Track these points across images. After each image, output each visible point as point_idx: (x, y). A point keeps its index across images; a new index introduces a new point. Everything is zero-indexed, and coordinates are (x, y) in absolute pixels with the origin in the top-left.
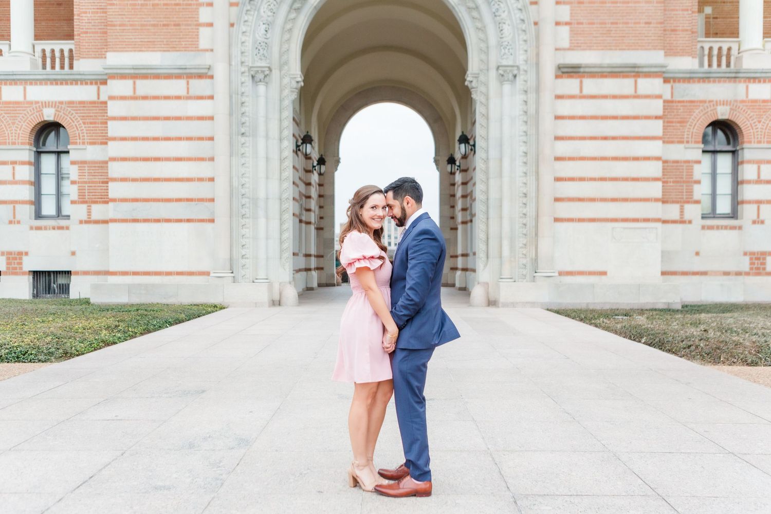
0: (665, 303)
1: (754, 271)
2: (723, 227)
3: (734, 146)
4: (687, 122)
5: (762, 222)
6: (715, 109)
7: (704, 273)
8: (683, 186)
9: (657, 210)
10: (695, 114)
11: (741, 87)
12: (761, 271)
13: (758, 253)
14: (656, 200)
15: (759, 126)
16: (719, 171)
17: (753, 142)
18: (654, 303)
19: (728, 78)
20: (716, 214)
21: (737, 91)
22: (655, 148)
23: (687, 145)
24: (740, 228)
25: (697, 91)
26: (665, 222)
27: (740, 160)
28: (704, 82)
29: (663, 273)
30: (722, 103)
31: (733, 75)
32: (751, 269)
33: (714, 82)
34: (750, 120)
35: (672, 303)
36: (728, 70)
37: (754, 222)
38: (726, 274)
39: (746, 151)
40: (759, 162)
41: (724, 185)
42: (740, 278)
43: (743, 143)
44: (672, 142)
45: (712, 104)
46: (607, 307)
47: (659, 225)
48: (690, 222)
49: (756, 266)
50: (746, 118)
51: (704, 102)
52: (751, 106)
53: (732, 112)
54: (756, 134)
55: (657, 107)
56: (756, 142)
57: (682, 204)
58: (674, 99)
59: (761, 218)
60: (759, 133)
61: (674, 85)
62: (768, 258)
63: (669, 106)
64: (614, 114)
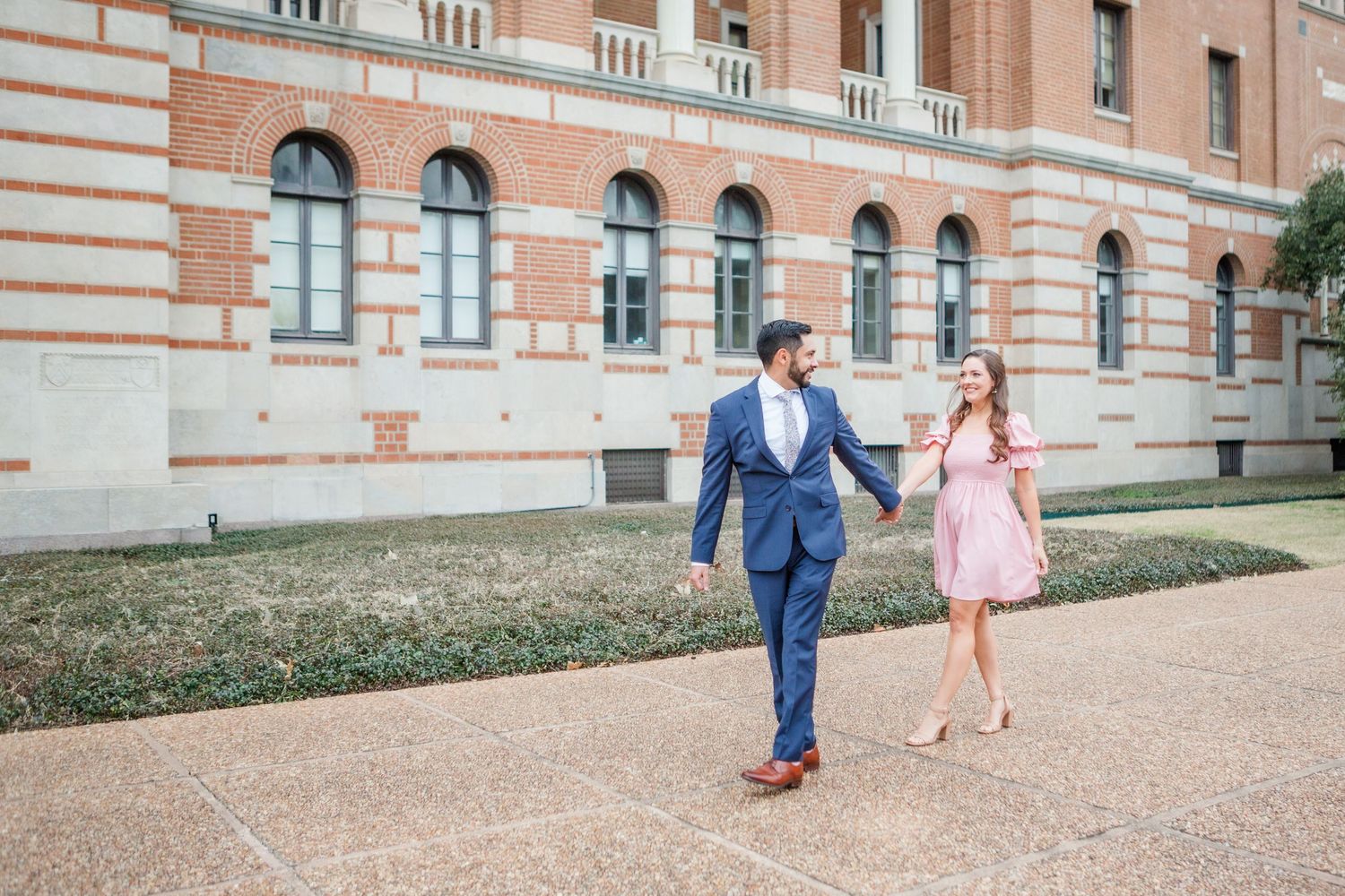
0: (172, 531)
1: (384, 453)
2: (319, 361)
3: (346, 191)
4: (237, 125)
5: (399, 351)
6: (300, 106)
7: (279, 460)
8: (228, 266)
9: (154, 317)
10: (254, 111)
11: (354, 67)
12: (398, 452)
13: (390, 415)
14: (157, 293)
15: (391, 152)
16: (316, 239)
17: (378, 184)
18: (145, 533)
19: (326, 43)
20: (310, 331)
21: (348, 74)
22: (152, 174)
23: (238, 177)
24: (354, 362)
25: (260, 61)
26: (173, 344)
27: (355, 220)
28: (275, 43)
29: (175, 462)
30: (313, 95)
31: (336, 40)
32: (378, 448)
33: (297, 47)
34: (372, 138)
35: (189, 531)
36: (314, 24)
37: (382, 351)
38: (327, 459)
39: (363, 200)
40: (391, 227)
41: (327, 271)
42: (355, 467)
43: (359, 184)
44: (203, 166)
45: (291, 93)
46: (21, 548)
47: (162, 351)
48: (246, 347)
49: (388, 442)
50: (363, 131)
51: (276, 86)
52: (374, 109)
53: (335, 116)
54: (384, 167)
55: (156, 81)
56: (384, 184)
57: (227, 307)
58: (206, 70)
59: (397, 342)
60: (391, 167)
61: (206, 38)
62: (412, 426)
63: (193, 84)
64: (44, 79)
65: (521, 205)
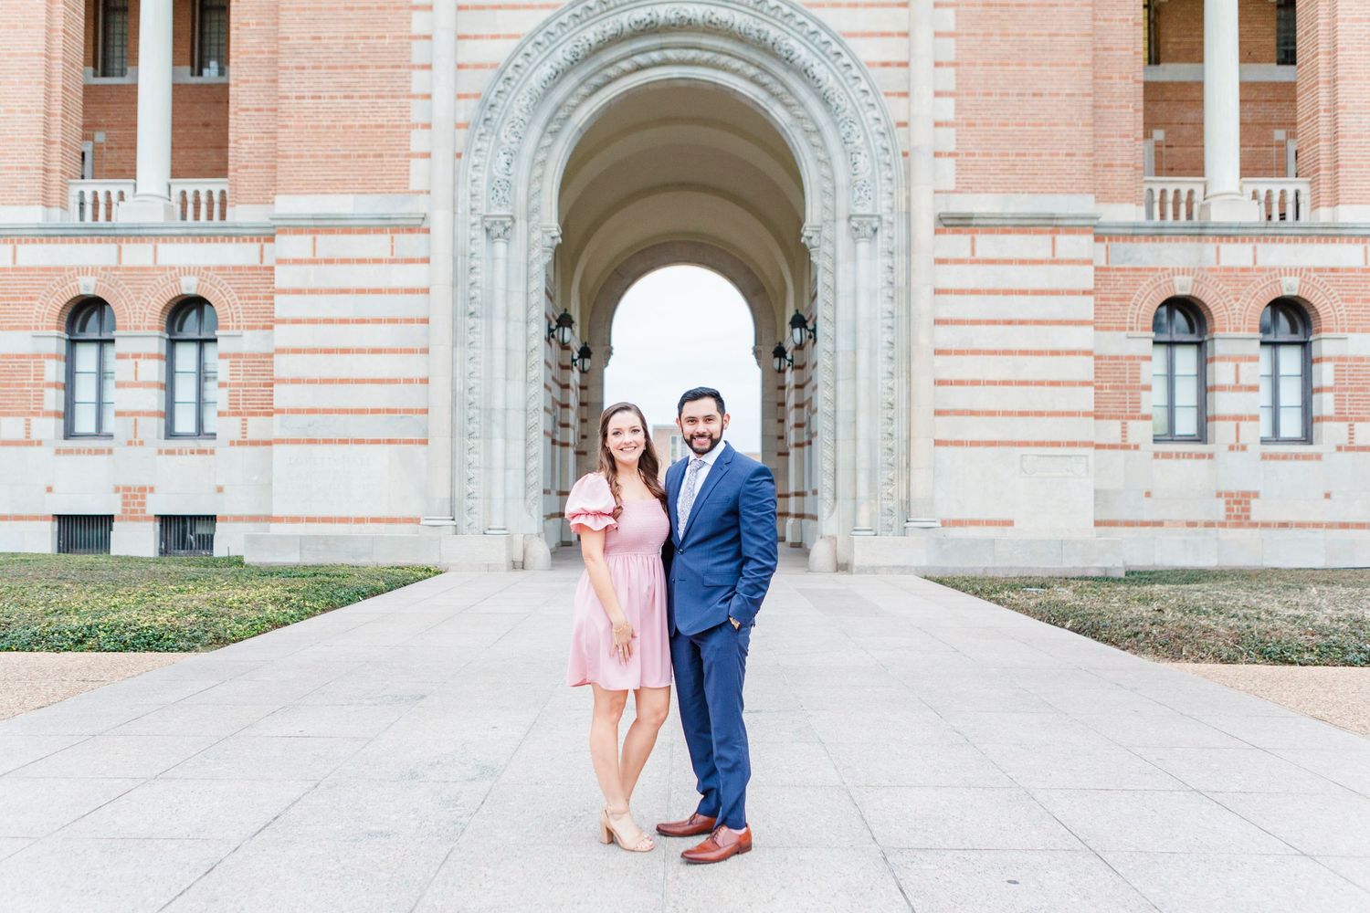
0: (1100, 568)
1: (1233, 521)
2: (1186, 456)
3: (1200, 335)
4: (1130, 299)
5: (1244, 448)
6: (1172, 281)
7: (1159, 524)
8: (1125, 394)
9: (1086, 429)
10: (1141, 288)
11: (1209, 248)
12: (1243, 520)
13: (1238, 494)
14: (1086, 414)
15: (1237, 305)
16: (1178, 371)
17: (1227, 329)
18: (1084, 568)
19: (1190, 235)
20: (1175, 436)
21: (1207, 252)
22: (1083, 337)
23: (1131, 334)
24: (1211, 456)
25: (1145, 254)
26: (1099, 447)
27: (1209, 356)
28: (1154, 240)
29: (1097, 524)
30: (1181, 272)
31: (1197, 231)
32: (1228, 517)
33: (1169, 240)
34: (1223, 297)
35: (1110, 569)
36: (1189, 223)
37: (1231, 448)
38: (1192, 524)
39: (1217, 342)
40: (1238, 359)
41: (1187, 393)
42: (1211, 530)
43: (1213, 330)
44: (1108, 329)
45: (1166, 273)
46: (1014, 574)
47: (1090, 451)
48: (1136, 447)
49: (1235, 513)
50: (1217, 293)
51: (1156, 270)
52: (1224, 276)
53: (1196, 285)
54: (1232, 317)
55: (1085, 277)
56: (1232, 329)
57: (1124, 421)
58: (1110, 265)
59: (1242, 441)
60: (1237, 316)
61: (1110, 244)
62: (1254, 502)
63: (1102, 276)
64: (1022, 286)
65: (1340, 334)
